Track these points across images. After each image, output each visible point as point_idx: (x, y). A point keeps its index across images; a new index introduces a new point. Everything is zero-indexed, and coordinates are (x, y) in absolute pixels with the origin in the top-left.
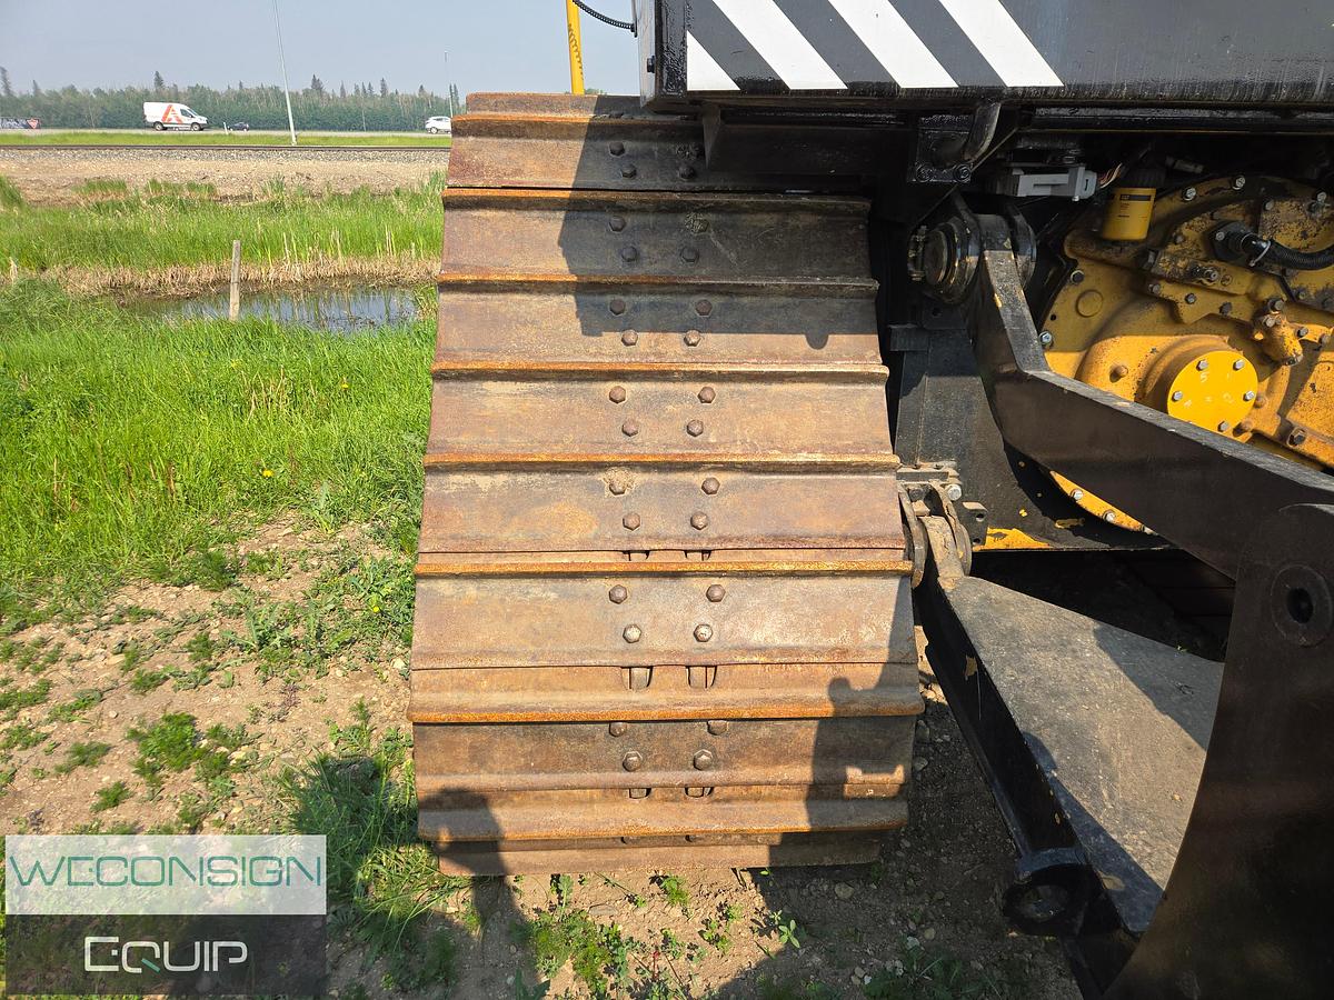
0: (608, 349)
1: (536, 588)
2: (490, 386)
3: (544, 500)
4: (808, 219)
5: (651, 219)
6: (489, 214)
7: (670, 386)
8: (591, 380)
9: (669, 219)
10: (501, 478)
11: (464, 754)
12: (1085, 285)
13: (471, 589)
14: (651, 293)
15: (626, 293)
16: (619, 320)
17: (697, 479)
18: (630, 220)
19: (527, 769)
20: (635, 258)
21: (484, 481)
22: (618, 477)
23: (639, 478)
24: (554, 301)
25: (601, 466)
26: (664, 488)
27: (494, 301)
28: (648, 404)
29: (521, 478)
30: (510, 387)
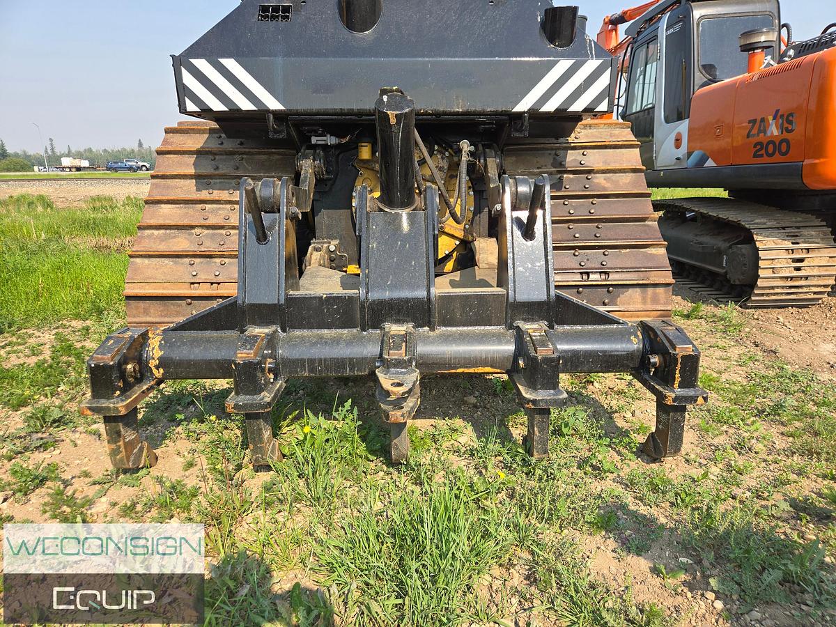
0: (204, 195)
1: (166, 261)
2: (163, 206)
3: (175, 237)
4: (278, 157)
5: (224, 157)
6: (172, 156)
7: (221, 206)
8: (195, 204)
9: (231, 157)
10: (162, 232)
11: (141, 310)
12: (365, 176)
13: (146, 261)
14: (220, 179)
15: (212, 179)
16: (208, 186)
17: (223, 232)
18: (217, 157)
19: (161, 316)
20: (217, 168)
21: (156, 232)
22: (198, 231)
23: (206, 232)
24: (188, 182)
25: (192, 227)
26: (213, 234)
27: (169, 181)
28: (213, 211)
29: (168, 231)
30: (169, 206)
